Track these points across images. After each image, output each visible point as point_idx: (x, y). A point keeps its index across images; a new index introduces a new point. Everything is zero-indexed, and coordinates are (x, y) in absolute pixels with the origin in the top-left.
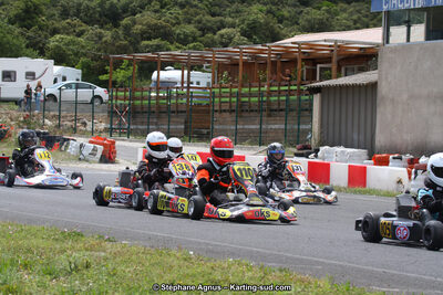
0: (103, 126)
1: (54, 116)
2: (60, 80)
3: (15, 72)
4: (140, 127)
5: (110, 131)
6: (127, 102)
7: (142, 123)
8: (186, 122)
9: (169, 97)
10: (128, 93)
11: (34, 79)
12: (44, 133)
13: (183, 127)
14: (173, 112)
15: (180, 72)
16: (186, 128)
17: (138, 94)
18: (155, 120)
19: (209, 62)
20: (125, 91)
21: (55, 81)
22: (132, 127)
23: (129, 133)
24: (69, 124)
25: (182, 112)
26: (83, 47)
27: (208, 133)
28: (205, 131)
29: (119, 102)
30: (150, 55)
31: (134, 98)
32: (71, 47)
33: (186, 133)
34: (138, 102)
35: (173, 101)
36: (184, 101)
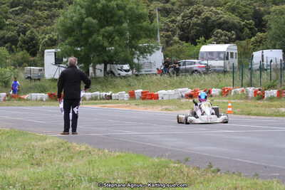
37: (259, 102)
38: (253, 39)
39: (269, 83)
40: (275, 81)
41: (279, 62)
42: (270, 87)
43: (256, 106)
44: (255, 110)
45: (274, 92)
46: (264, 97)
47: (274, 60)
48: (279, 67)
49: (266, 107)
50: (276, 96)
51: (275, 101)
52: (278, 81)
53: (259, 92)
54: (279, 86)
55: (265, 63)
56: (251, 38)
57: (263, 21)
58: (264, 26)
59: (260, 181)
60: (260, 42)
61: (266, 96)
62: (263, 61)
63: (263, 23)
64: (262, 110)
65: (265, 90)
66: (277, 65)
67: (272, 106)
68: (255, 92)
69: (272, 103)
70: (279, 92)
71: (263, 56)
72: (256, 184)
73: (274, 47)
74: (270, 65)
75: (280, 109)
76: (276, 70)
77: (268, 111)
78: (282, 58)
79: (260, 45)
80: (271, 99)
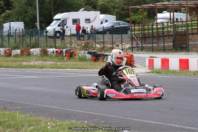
0: (128, 46)
1: (101, 42)
2: (104, 22)
3: (79, 19)
4: (148, 45)
5: (132, 48)
6: (140, 32)
7: (149, 43)
8: (173, 42)
9: (163, 28)
10: (140, 27)
11: (90, 22)
12: (94, 52)
13: (172, 44)
14: (166, 36)
15: (169, 13)
16: (174, 44)
17: (146, 27)
18: (156, 41)
19: (184, 7)
20: (139, 26)
21: (102, 23)
22: (144, 45)
23: (143, 49)
24: (109, 46)
25: (171, 36)
26: (117, 3)
27: (186, 47)
28: (184, 46)
29: (136, 32)
30: (151, 5)
31: (144, 30)
32: (111, 4)
33: (174, 47)
34: (146, 32)
35: (166, 30)
36: (172, 29)
37: (8, 58)
38: (3, 15)
39: (15, 45)
40: (19, 44)
41: (21, 31)
42: (15, 48)
43: (5, 61)
44: (5, 64)
45: (18, 51)
46: (11, 55)
47: (18, 30)
48: (21, 34)
49: (13, 61)
50: (19, 54)
51: (19, 57)
52: (20, 44)
53: (8, 51)
54: (21, 47)
55: (12, 31)
56: (2, 14)
57: (10, 2)
58: (11, 5)
59: (7, 113)
60: (8, 17)
61: (12, 55)
62: (10, 30)
63: (10, 3)
64: (10, 64)
65: (12, 50)
66: (20, 32)
67: (17, 61)
68: (5, 51)
69: (17, 59)
70: (21, 51)
71: (10, 26)
72: (4, 114)
73: (18, 20)
74: (15, 33)
75: (23, 63)
76: (19, 36)
77: (14, 64)
78: (23, 28)
79: (8, 19)
80: (16, 56)
